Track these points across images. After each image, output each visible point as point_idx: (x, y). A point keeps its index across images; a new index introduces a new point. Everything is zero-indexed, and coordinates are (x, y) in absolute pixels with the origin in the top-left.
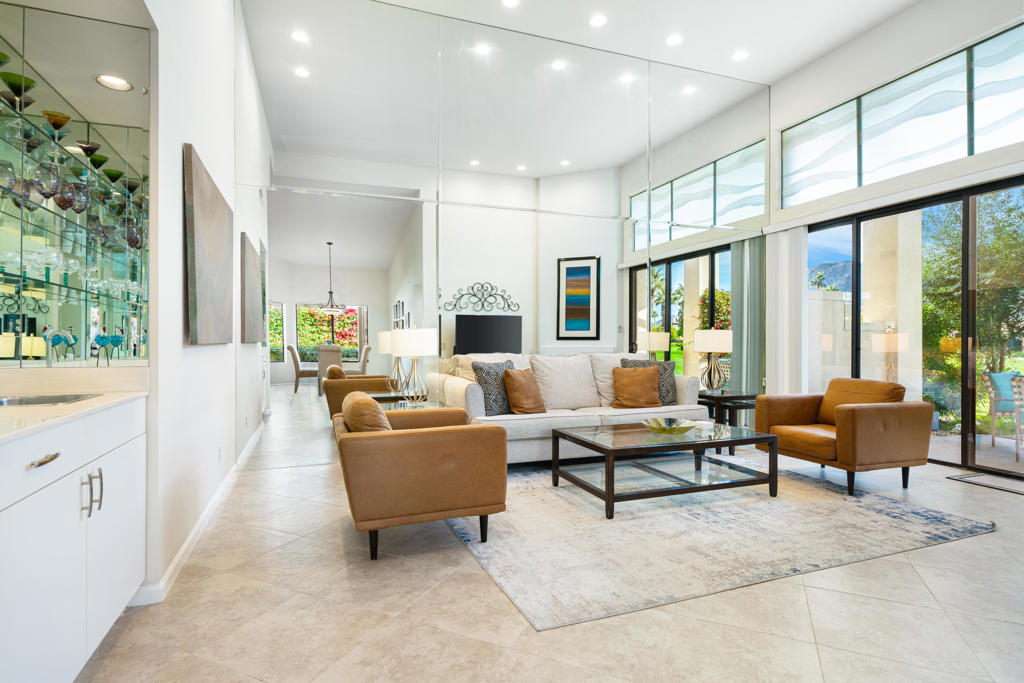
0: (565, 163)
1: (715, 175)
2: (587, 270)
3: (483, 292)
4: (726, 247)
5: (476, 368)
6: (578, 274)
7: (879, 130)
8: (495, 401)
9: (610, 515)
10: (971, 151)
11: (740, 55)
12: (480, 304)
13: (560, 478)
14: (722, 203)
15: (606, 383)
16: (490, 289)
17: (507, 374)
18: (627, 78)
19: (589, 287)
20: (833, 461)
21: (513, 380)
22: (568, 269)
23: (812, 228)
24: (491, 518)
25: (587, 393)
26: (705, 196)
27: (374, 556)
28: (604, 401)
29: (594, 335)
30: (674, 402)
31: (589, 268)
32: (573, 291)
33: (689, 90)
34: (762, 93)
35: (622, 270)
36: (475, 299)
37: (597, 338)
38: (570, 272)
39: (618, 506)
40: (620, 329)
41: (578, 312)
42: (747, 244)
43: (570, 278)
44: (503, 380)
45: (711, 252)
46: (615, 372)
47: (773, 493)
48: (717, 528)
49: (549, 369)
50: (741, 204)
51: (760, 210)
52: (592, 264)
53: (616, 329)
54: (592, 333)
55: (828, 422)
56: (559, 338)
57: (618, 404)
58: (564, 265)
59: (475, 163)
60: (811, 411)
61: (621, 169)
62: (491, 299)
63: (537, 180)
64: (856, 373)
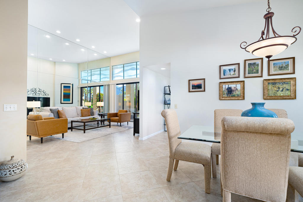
0: (64, 60)
1: (100, 71)
2: (69, 87)
4: (103, 86)
5: (51, 110)
6: (67, 87)
7: (127, 70)
8: (56, 116)
9: (84, 132)
10: (137, 77)
11: (105, 52)
12: (35, 94)
13: (73, 129)
14: (102, 76)
15: (79, 112)
17: (58, 111)
18: (83, 50)
19: (70, 91)
20: (118, 122)
21: (60, 112)
22: (64, 86)
23: (117, 84)
24: (64, 134)
25: (75, 114)
26: (98, 74)
27: (42, 142)
28: (79, 116)
29: (71, 103)
30: (93, 115)
32: (65, 92)
33: (95, 55)
34: (109, 58)
35: (79, 88)
36: (33, 92)
37: (72, 103)
39: (86, 131)
41: (67, 97)
42: (106, 86)
43: (64, 88)
45: (100, 86)
46: (81, 110)
47: (110, 127)
49: (67, 110)
50: (105, 78)
51: (109, 80)
52: (71, 86)
53: (77, 101)
54: (71, 102)
55: (118, 117)
56: (61, 103)
57: (82, 116)
60: (116, 115)
61: (79, 64)
63: (55, 62)
64: (123, 109)
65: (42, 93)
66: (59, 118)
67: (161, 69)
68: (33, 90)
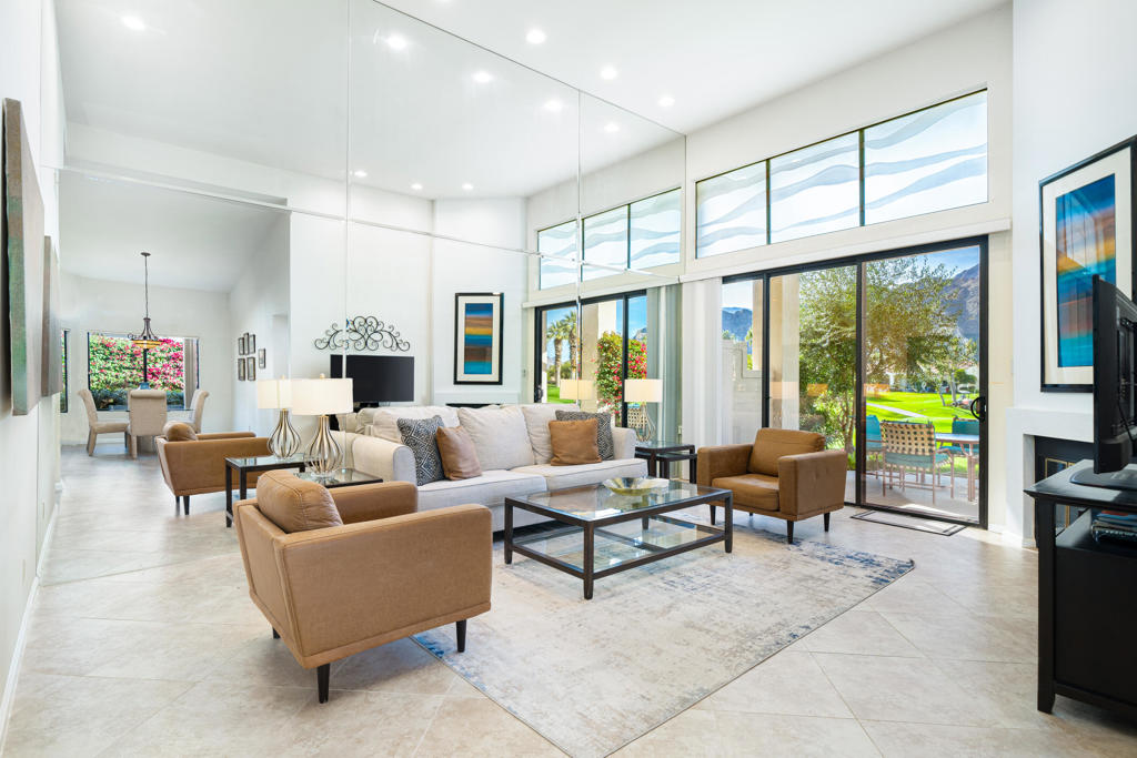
0: (468, 187)
1: (629, 218)
2: (489, 307)
3: (365, 327)
4: (643, 292)
5: (403, 427)
6: (479, 311)
7: (785, 193)
8: (427, 466)
9: (588, 594)
11: (666, 101)
12: (362, 341)
13: (514, 554)
14: (638, 245)
15: (542, 437)
16: (374, 324)
17: (440, 433)
18: (554, 105)
19: (491, 326)
20: (775, 512)
21: (448, 439)
22: (467, 305)
23: (726, 279)
25: (522, 450)
26: (619, 238)
27: (324, 696)
28: (539, 458)
29: (497, 379)
30: (612, 456)
31: (491, 305)
32: (471, 330)
33: (612, 128)
34: (679, 142)
35: (526, 309)
36: (356, 336)
37: (500, 382)
38: (470, 308)
40: (525, 373)
41: (477, 352)
42: (663, 291)
43: (468, 316)
44: (436, 440)
45: (626, 296)
46: (550, 425)
48: (699, 596)
49: (483, 425)
50: (656, 250)
51: (676, 258)
52: (495, 301)
53: (520, 374)
54: (494, 377)
56: (456, 382)
57: (555, 459)
58: (463, 300)
59: (361, 174)
60: (742, 461)
61: (528, 200)
62: (376, 337)
63: (433, 202)
65: (387, 337)
66: (444, 478)
68: (357, 325)
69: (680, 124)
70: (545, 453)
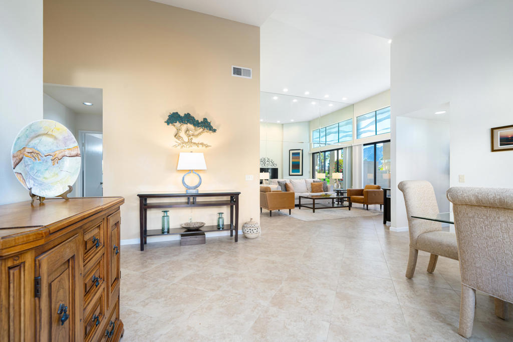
0: (292, 120)
1: (339, 127)
2: (299, 153)
4: (342, 149)
5: (279, 182)
6: (296, 155)
7: (381, 120)
9: (314, 212)
11: (344, 99)
13: (301, 207)
14: (341, 135)
15: (309, 186)
16: (268, 159)
17: (286, 184)
18: (313, 103)
19: (299, 159)
21: (288, 185)
22: (293, 153)
23: (364, 145)
24: (292, 210)
25: (304, 188)
26: (335, 133)
28: (309, 191)
29: (301, 174)
30: (327, 191)
32: (294, 160)
33: (331, 105)
34: (351, 107)
35: (310, 154)
38: (293, 154)
39: (316, 210)
40: (309, 172)
41: (296, 167)
42: (347, 148)
43: (293, 156)
44: (285, 186)
45: (338, 150)
46: (311, 184)
47: (350, 209)
49: (295, 183)
50: (346, 136)
51: (352, 138)
52: (300, 152)
54: (300, 173)
55: (362, 195)
56: (290, 175)
57: (313, 191)
58: (291, 152)
61: (309, 122)
62: (268, 163)
63: (283, 125)
64: (375, 183)
65: (271, 163)
66: (286, 191)
67: (437, 113)
69: (351, 102)
70: (311, 190)
